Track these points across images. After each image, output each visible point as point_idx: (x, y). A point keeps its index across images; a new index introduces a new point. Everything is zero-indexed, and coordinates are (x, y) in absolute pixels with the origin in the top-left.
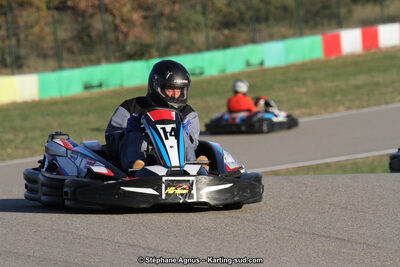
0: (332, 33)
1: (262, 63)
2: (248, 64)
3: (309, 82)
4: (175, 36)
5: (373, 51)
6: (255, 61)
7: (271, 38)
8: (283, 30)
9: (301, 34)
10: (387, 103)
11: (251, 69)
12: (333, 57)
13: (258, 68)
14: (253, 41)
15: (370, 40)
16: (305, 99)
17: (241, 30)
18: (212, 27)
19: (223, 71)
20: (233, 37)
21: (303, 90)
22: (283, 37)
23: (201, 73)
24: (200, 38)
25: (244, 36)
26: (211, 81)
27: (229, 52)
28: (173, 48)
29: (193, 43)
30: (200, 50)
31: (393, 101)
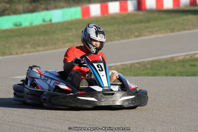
0: (85, 6)
1: (51, 20)
2: (44, 21)
3: (74, 30)
4: (8, 6)
5: (106, 15)
6: (47, 19)
7: (56, 8)
8: (62, 4)
9: (70, 6)
10: (111, 41)
11: (45, 23)
12: (86, 18)
13: (49, 23)
14: (47, 9)
15: (104, 9)
16: (71, 39)
17: (41, 4)
18: (26, 2)
19: (31, 24)
20: (37, 7)
21: (70, 34)
22: (62, 7)
23: (20, 25)
24: (20, 7)
25: (43, 6)
26: (26, 28)
27: (34, 15)
28: (6, 12)
29: (16, 9)
30: (20, 13)
31: (114, 40)
